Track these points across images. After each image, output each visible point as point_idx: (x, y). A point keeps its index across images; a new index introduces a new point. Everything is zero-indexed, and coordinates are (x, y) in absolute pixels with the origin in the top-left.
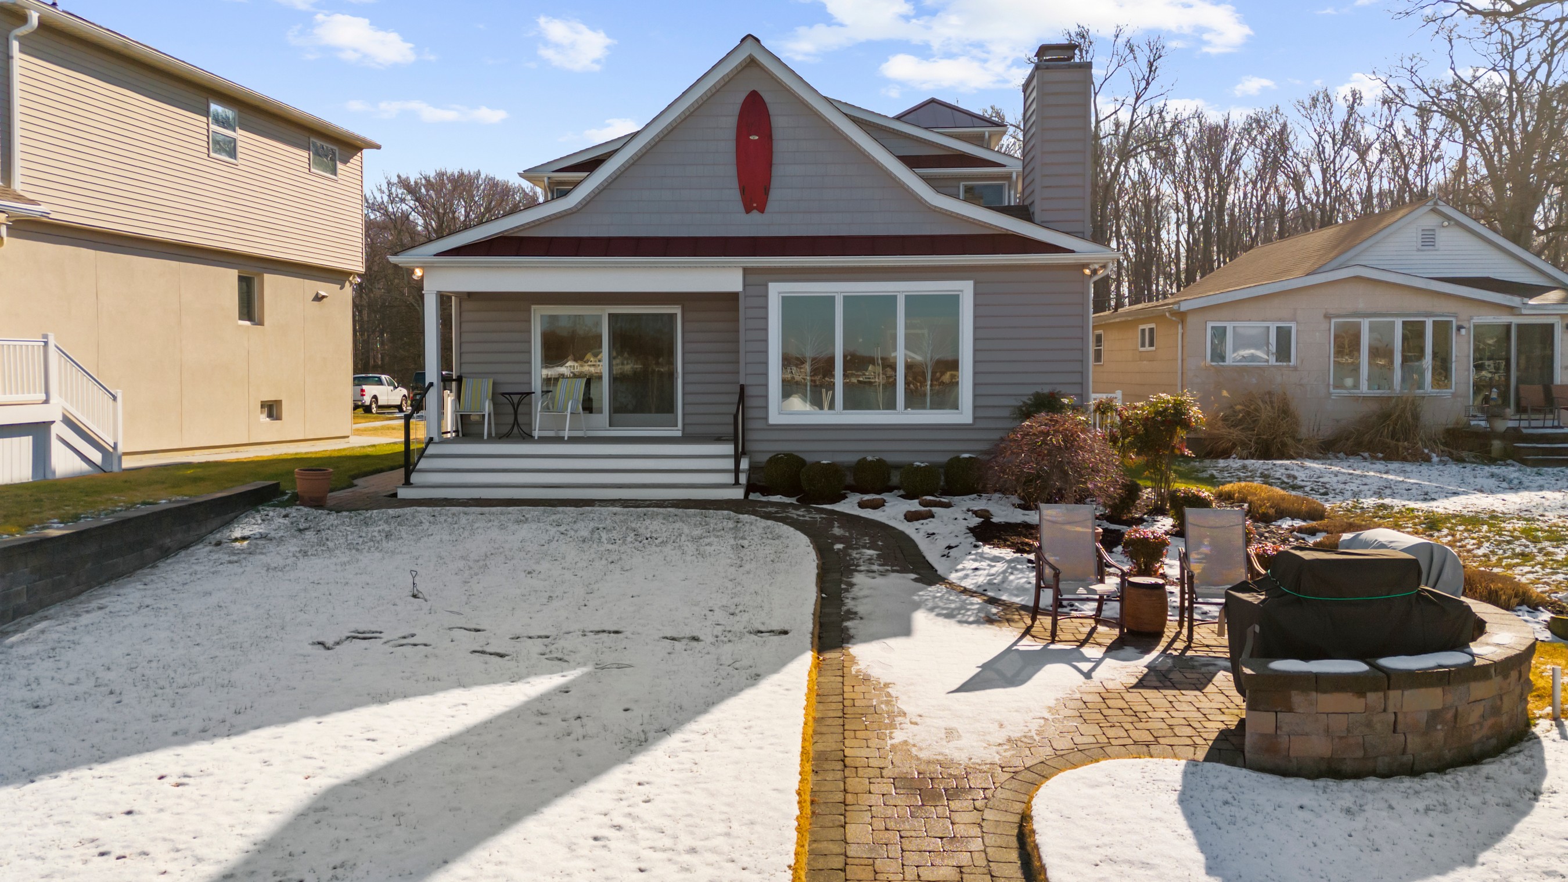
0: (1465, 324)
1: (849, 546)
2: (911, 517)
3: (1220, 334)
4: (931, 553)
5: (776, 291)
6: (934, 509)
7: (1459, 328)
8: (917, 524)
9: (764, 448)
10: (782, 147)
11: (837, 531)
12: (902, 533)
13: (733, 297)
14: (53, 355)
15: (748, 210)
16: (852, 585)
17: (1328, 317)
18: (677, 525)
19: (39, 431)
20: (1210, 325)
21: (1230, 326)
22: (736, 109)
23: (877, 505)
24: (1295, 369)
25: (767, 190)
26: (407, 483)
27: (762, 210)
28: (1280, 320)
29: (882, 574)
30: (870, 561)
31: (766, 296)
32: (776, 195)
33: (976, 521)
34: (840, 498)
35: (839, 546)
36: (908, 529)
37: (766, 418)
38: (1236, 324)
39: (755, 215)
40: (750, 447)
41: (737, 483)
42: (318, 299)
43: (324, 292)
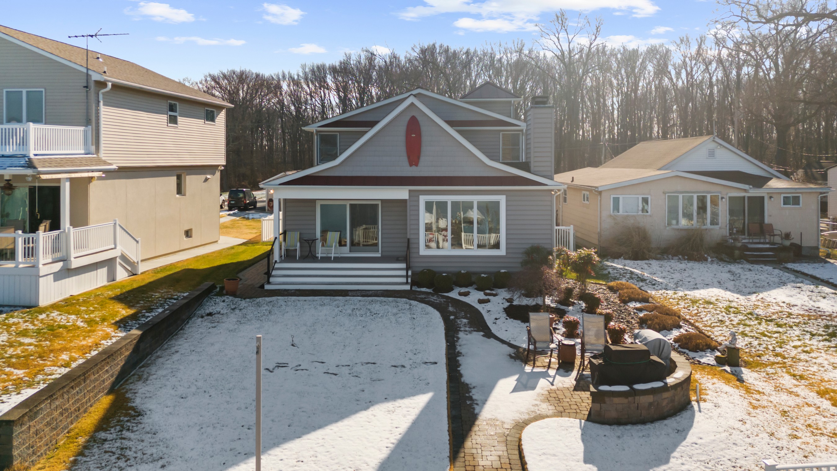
0: (725, 196)
1: (456, 318)
2: (481, 301)
3: (616, 201)
4: (489, 320)
5: (423, 199)
6: (490, 298)
7: (722, 198)
8: (483, 305)
9: (419, 266)
10: (425, 139)
11: (451, 309)
12: (477, 310)
13: (405, 201)
14: (118, 228)
15: (411, 165)
16: (458, 338)
17: (664, 193)
18: (386, 307)
19: (111, 264)
20: (612, 196)
21: (621, 197)
22: (406, 123)
23: (466, 294)
24: (650, 216)
25: (419, 158)
26: (269, 283)
27: (417, 165)
28: (643, 194)
29: (470, 332)
30: (465, 325)
31: (418, 201)
32: (423, 159)
33: (507, 304)
34: (451, 290)
35: (452, 317)
36: (479, 307)
37: (419, 253)
38: (624, 196)
39: (414, 168)
40: (412, 264)
41: (407, 283)
42: (206, 180)
43: (209, 176)
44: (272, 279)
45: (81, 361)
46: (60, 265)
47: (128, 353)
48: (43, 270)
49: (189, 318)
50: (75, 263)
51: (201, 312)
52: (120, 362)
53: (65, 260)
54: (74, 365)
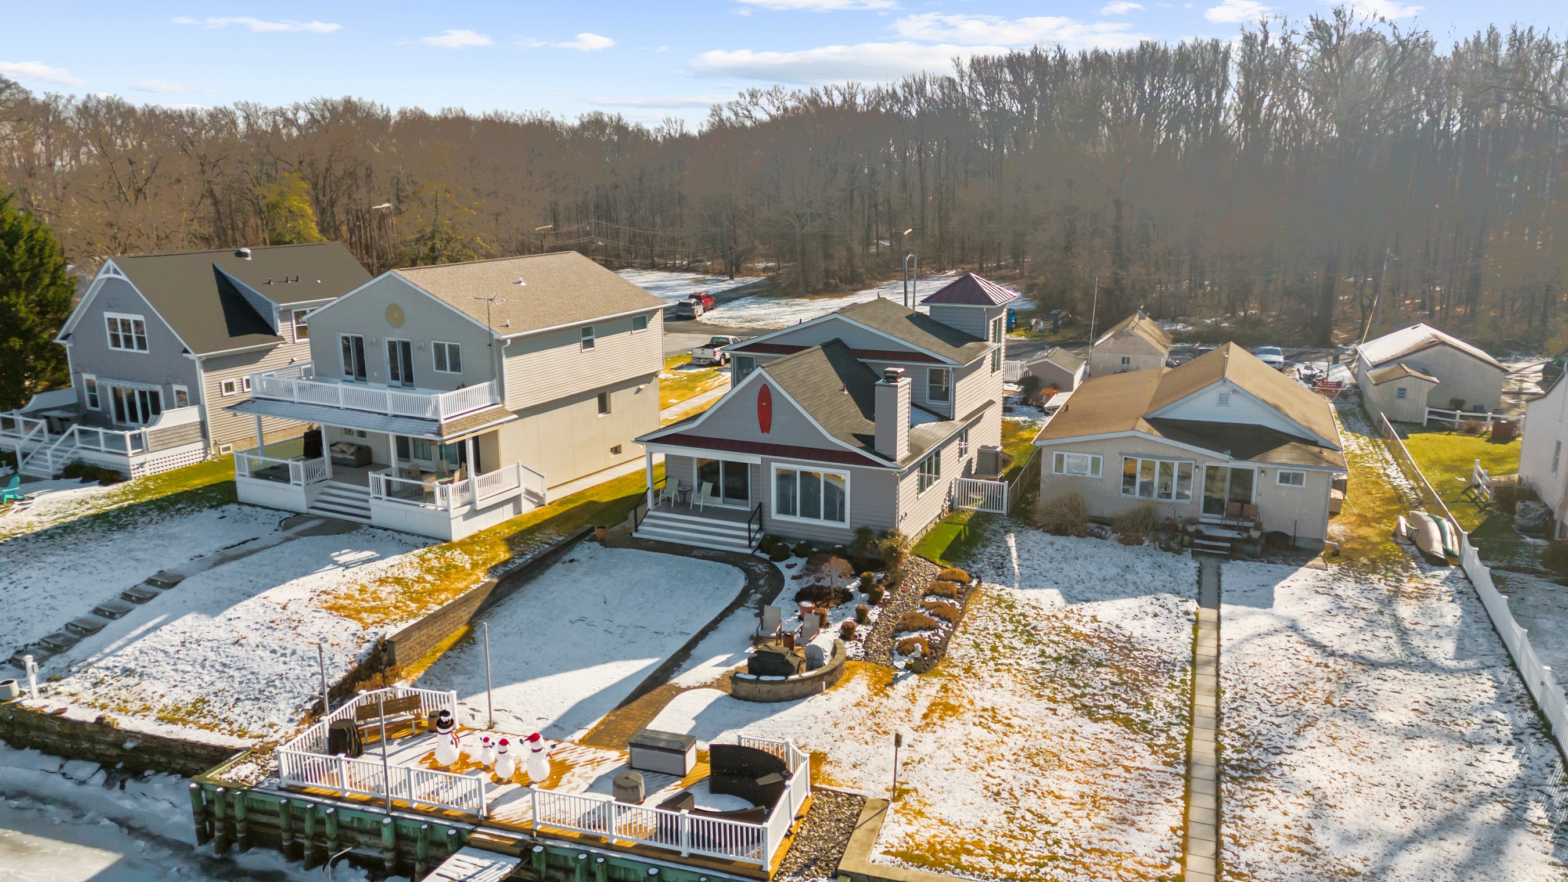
0: (1200, 467)
1: (755, 591)
2: (795, 577)
4: (778, 598)
5: (774, 467)
6: (805, 574)
7: (1196, 468)
8: (792, 581)
9: (771, 529)
10: (775, 409)
11: (762, 581)
12: (782, 585)
13: (757, 467)
14: (521, 469)
15: (763, 433)
17: (1120, 455)
19: (516, 500)
20: (1055, 453)
21: (1066, 454)
22: (758, 391)
23: (793, 566)
24: (1101, 480)
25: (770, 427)
26: (637, 531)
27: (768, 433)
28: (1094, 453)
29: (749, 609)
30: (753, 601)
31: (769, 468)
32: (773, 428)
33: (808, 584)
34: (787, 559)
35: (752, 590)
36: (787, 582)
37: (770, 517)
38: (1070, 454)
39: (766, 437)
40: (764, 527)
41: (750, 546)
42: (639, 390)
43: (641, 387)
44: (640, 528)
45: (450, 601)
46: (468, 508)
47: (484, 597)
48: (453, 513)
49: (555, 562)
50: (480, 505)
51: (567, 558)
52: (477, 604)
53: (471, 503)
54: (445, 604)
